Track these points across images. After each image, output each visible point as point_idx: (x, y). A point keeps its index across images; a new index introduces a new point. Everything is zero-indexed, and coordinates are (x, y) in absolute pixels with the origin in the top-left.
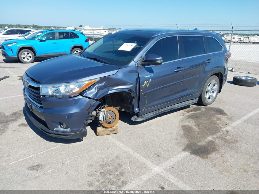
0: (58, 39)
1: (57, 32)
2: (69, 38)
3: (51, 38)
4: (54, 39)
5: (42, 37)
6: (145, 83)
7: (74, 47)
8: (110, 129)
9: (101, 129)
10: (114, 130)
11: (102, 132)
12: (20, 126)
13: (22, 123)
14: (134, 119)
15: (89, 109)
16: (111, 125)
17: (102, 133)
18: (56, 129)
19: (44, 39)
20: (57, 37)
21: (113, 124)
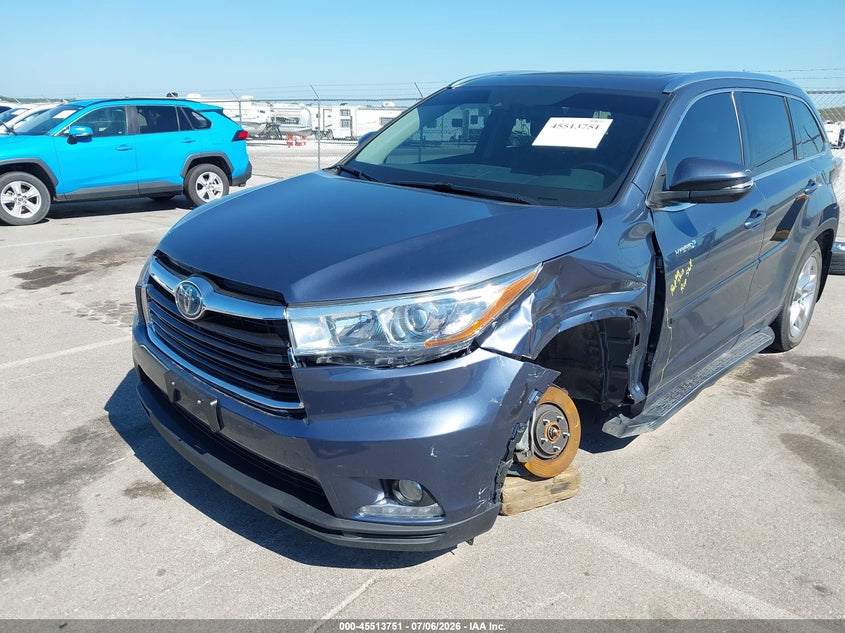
0: (137, 133)
1: (130, 107)
2: (176, 129)
3: (101, 129)
4: (123, 134)
5: (78, 123)
6: (676, 277)
7: (196, 162)
8: (550, 481)
9: (516, 485)
10: (565, 486)
11: (522, 497)
12: (135, 496)
13: (133, 480)
14: (619, 427)
15: (520, 408)
16: (557, 463)
17: (521, 503)
18: (364, 509)
19: (85, 134)
20: (131, 125)
21: (563, 457)
